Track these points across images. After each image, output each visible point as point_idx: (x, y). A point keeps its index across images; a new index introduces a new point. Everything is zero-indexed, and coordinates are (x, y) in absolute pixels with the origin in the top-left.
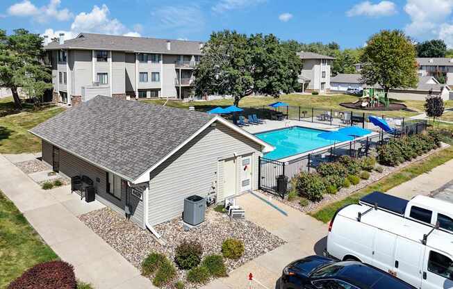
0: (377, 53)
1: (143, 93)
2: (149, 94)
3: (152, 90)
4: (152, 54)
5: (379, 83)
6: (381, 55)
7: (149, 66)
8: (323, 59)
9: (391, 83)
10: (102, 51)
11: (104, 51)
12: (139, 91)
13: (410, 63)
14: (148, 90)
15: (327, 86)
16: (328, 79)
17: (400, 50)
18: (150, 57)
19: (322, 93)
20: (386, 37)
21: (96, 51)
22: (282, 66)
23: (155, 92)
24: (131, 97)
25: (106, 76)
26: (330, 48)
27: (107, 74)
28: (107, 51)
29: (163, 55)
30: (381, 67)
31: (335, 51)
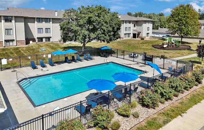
0: (177, 17)
1: (40, 39)
2: (44, 40)
3: (46, 38)
4: (45, 18)
5: (178, 33)
6: (178, 18)
7: (44, 25)
8: (148, 21)
9: (184, 34)
10: (8, 16)
11: (10, 16)
12: (38, 38)
13: (195, 22)
14: (44, 38)
15: (151, 34)
16: (151, 31)
17: (189, 15)
18: (44, 20)
19: (147, 39)
20: (182, 8)
21: (4, 16)
22: (105, 25)
23: (48, 39)
24: (33, 41)
25: (11, 30)
26: (160, 15)
27: (12, 29)
28: (11, 16)
29: (52, 19)
30: (178, 25)
31: (162, 17)
